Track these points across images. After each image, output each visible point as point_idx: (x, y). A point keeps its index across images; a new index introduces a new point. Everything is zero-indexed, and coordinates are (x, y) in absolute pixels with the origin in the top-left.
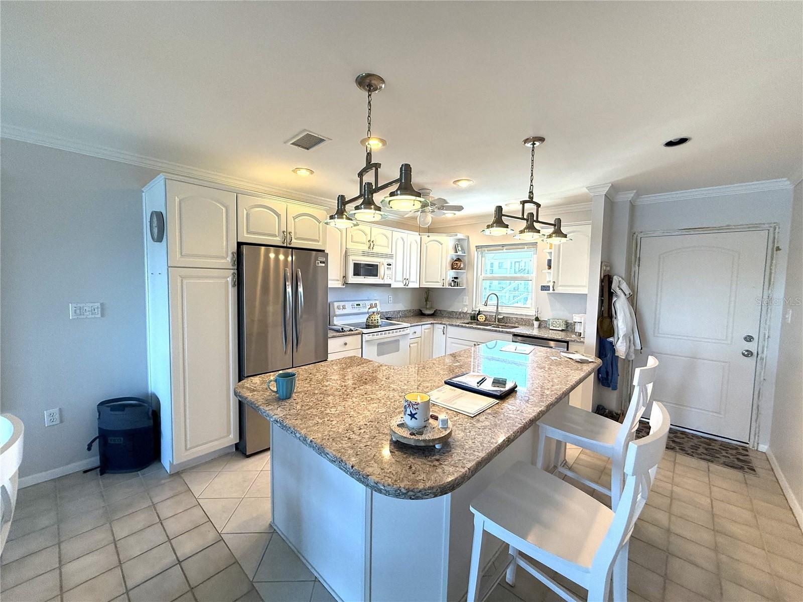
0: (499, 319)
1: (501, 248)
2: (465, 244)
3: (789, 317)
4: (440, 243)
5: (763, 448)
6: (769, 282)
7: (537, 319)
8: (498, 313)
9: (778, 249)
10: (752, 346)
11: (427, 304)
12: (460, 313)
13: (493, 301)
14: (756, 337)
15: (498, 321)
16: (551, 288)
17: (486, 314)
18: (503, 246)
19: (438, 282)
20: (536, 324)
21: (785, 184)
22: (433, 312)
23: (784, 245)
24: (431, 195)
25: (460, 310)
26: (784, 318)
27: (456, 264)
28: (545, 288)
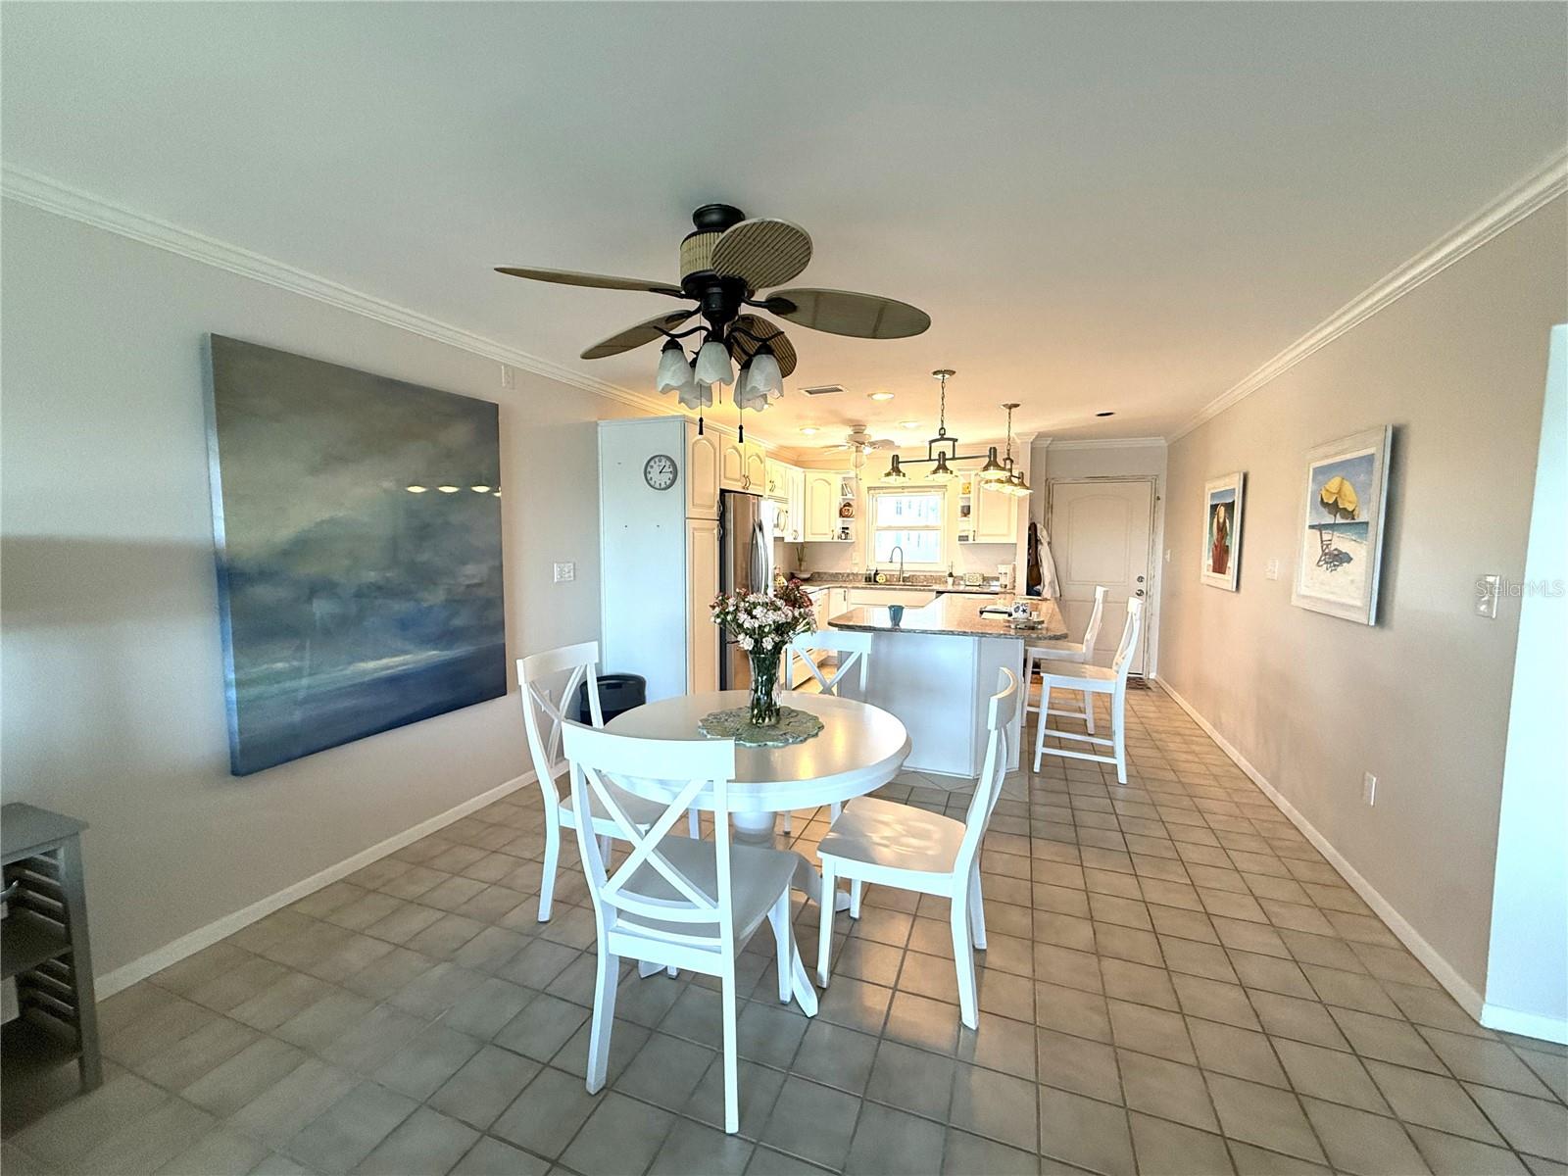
0: (904, 578)
1: (900, 490)
2: (853, 483)
3: (1168, 556)
4: (827, 482)
5: (1152, 676)
6: (1153, 529)
7: (951, 575)
8: (902, 571)
9: (1159, 498)
10: (1142, 586)
11: (800, 565)
12: (848, 575)
13: (897, 558)
14: (1145, 578)
15: (903, 581)
16: (971, 538)
17: (886, 573)
18: (903, 488)
19: (826, 534)
20: (950, 580)
21: (1163, 442)
22: (809, 576)
23: (1163, 496)
24: (865, 432)
25: (848, 571)
26: (1164, 558)
27: (845, 511)
28: (963, 538)
